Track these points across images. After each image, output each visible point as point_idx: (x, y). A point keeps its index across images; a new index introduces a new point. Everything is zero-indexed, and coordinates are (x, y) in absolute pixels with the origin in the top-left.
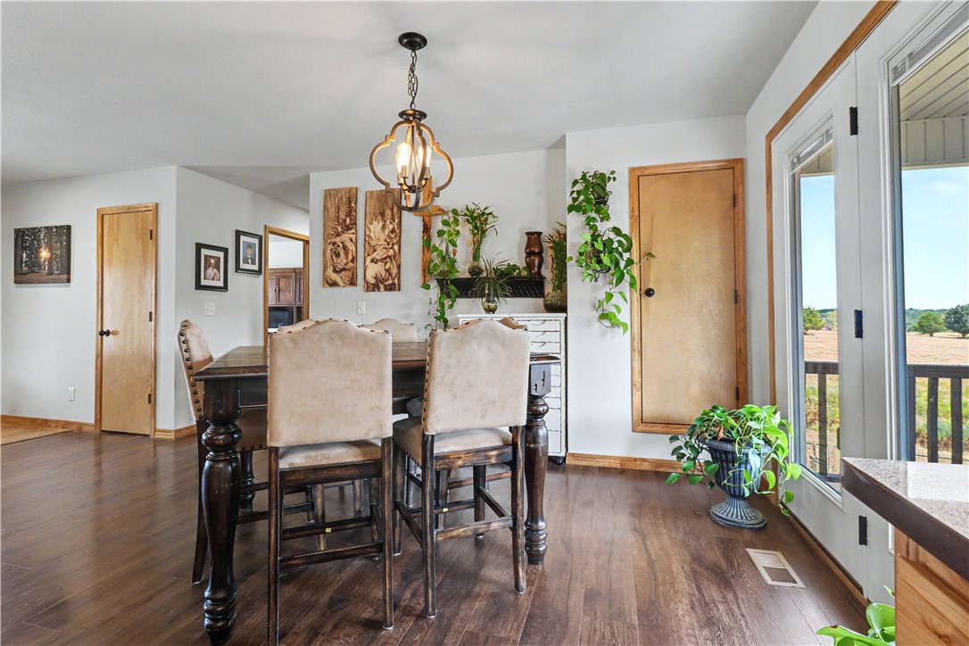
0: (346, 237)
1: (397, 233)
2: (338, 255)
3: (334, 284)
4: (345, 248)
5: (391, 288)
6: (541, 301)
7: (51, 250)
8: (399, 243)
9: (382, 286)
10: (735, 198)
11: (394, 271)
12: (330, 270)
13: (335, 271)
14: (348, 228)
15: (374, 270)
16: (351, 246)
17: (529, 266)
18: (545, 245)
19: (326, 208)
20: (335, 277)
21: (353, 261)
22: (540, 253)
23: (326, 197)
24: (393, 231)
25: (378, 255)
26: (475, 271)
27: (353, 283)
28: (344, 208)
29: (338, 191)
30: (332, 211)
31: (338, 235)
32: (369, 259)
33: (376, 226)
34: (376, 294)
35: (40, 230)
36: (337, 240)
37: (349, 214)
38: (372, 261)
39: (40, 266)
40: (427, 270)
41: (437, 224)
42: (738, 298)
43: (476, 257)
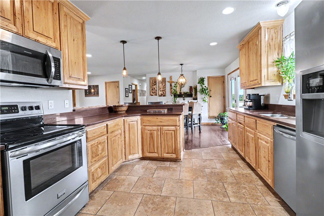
0: (154, 86)
1: (165, 85)
2: (153, 90)
3: (152, 95)
4: (154, 88)
5: (164, 96)
6: (192, 98)
7: (94, 90)
8: (165, 88)
9: (162, 96)
10: (223, 82)
11: (165, 93)
12: (151, 93)
13: (152, 93)
14: (155, 85)
15: (160, 93)
16: (155, 88)
17: (190, 92)
18: (193, 88)
19: (150, 81)
20: (152, 94)
21: (156, 91)
22: (192, 90)
23: (150, 79)
24: (164, 85)
25: (161, 90)
26: (180, 93)
27: (156, 95)
28: (154, 81)
29: (152, 78)
30: (152, 82)
31: (153, 86)
32: (159, 91)
33: (161, 85)
34: (161, 97)
35: (91, 86)
36: (153, 87)
37: (155, 82)
38: (160, 91)
39: (92, 93)
40: (171, 93)
41: (173, 84)
42: (224, 97)
43: (181, 91)
